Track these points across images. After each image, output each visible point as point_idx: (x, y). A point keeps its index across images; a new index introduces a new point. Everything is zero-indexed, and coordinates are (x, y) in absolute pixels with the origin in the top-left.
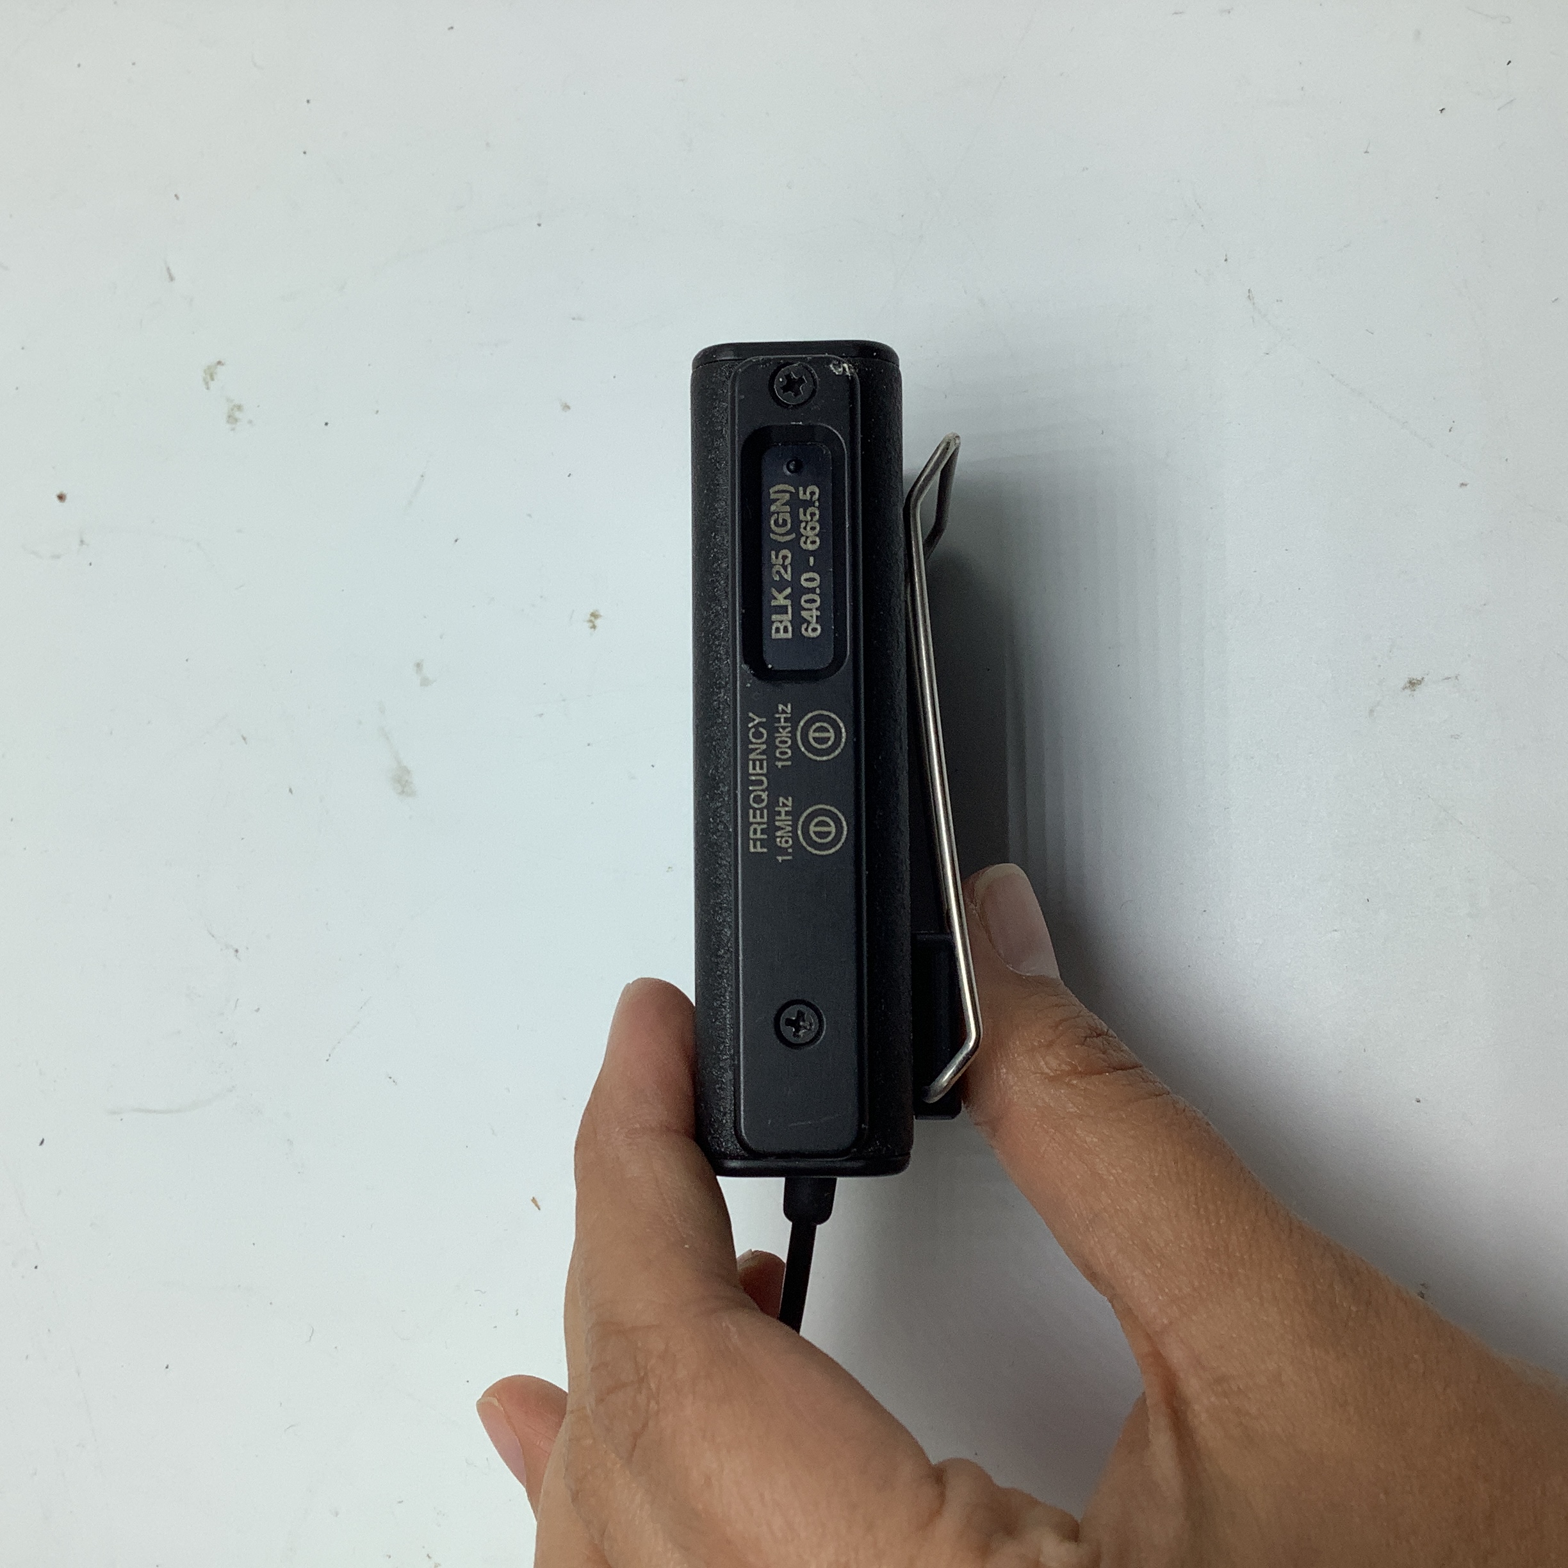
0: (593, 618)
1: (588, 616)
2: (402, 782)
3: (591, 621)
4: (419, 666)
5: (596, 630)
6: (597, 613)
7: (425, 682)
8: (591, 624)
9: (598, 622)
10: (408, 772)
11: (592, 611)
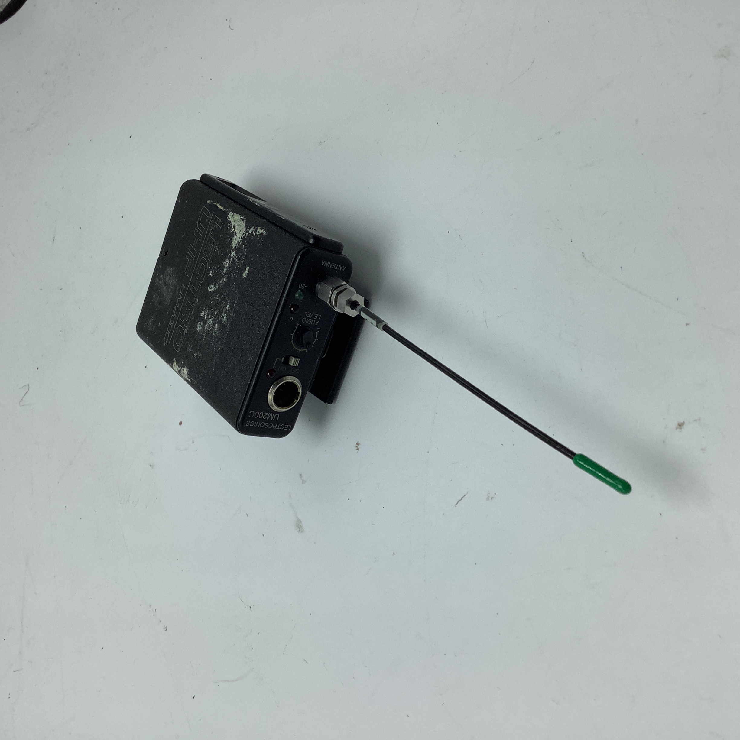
0: (357, 445)
1: (355, 445)
2: (299, 527)
3: (356, 447)
4: (301, 475)
5: (359, 450)
6: (358, 443)
7: (304, 482)
8: (357, 448)
9: (359, 447)
10: (301, 521)
11: (357, 442)
